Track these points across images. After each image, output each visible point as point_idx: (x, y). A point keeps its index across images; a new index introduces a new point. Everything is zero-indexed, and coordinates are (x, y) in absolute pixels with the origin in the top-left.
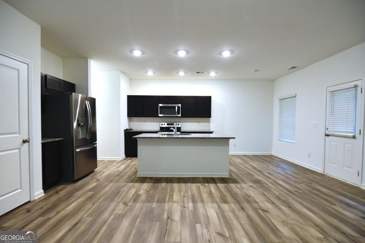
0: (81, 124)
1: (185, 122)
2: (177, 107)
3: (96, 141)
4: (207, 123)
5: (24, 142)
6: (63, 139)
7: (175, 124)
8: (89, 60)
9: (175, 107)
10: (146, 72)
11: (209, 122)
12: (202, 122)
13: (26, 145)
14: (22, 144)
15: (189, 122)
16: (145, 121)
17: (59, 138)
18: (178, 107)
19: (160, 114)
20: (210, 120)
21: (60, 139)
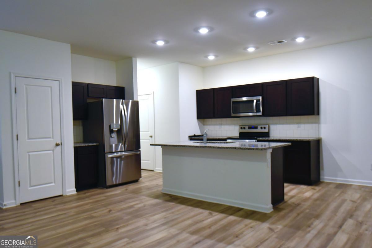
0: (114, 130)
1: (276, 124)
2: (255, 101)
3: (140, 148)
4: (314, 125)
5: (57, 145)
6: (97, 144)
7: (259, 127)
8: (133, 59)
9: (252, 101)
10: (206, 57)
11: (318, 122)
12: (304, 123)
13: (59, 147)
14: (55, 147)
15: (283, 124)
16: (221, 124)
17: (93, 143)
18: (258, 101)
19: (233, 113)
20: (319, 119)
21: (95, 144)
